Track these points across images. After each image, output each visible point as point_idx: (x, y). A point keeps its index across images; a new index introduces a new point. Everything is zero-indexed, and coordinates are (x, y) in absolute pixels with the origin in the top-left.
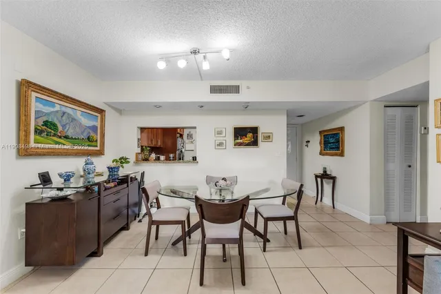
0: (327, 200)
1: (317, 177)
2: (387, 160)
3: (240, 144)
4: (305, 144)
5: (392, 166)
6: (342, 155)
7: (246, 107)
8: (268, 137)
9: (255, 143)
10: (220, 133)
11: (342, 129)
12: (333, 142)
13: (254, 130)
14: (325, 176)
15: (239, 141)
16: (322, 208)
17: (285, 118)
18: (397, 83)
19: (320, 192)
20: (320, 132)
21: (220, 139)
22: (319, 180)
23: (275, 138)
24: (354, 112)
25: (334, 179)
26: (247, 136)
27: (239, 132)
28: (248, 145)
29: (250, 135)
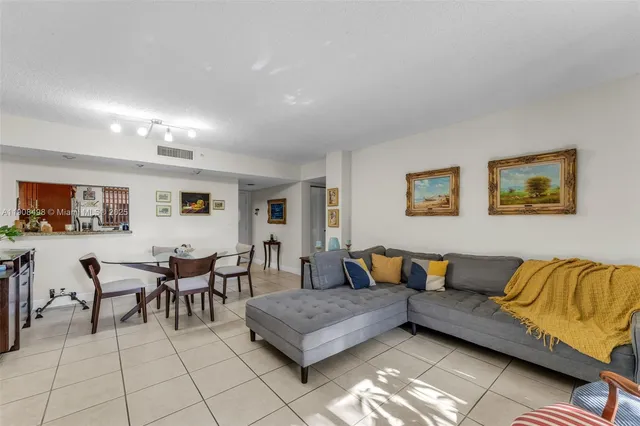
0: (274, 265)
1: (265, 243)
2: (312, 227)
3: (189, 212)
4: (255, 211)
5: (314, 230)
6: (284, 223)
7: (197, 174)
8: (219, 205)
9: (206, 210)
10: (163, 197)
11: (284, 200)
12: (278, 212)
13: (206, 197)
14: (272, 243)
15: (188, 208)
16: (270, 273)
17: (236, 187)
18: (309, 173)
19: (268, 258)
20: (269, 202)
21: (163, 205)
22: (267, 246)
23: (227, 205)
24: (292, 188)
25: (279, 244)
26: (196, 203)
27: (188, 198)
28: (198, 212)
29: (200, 202)
